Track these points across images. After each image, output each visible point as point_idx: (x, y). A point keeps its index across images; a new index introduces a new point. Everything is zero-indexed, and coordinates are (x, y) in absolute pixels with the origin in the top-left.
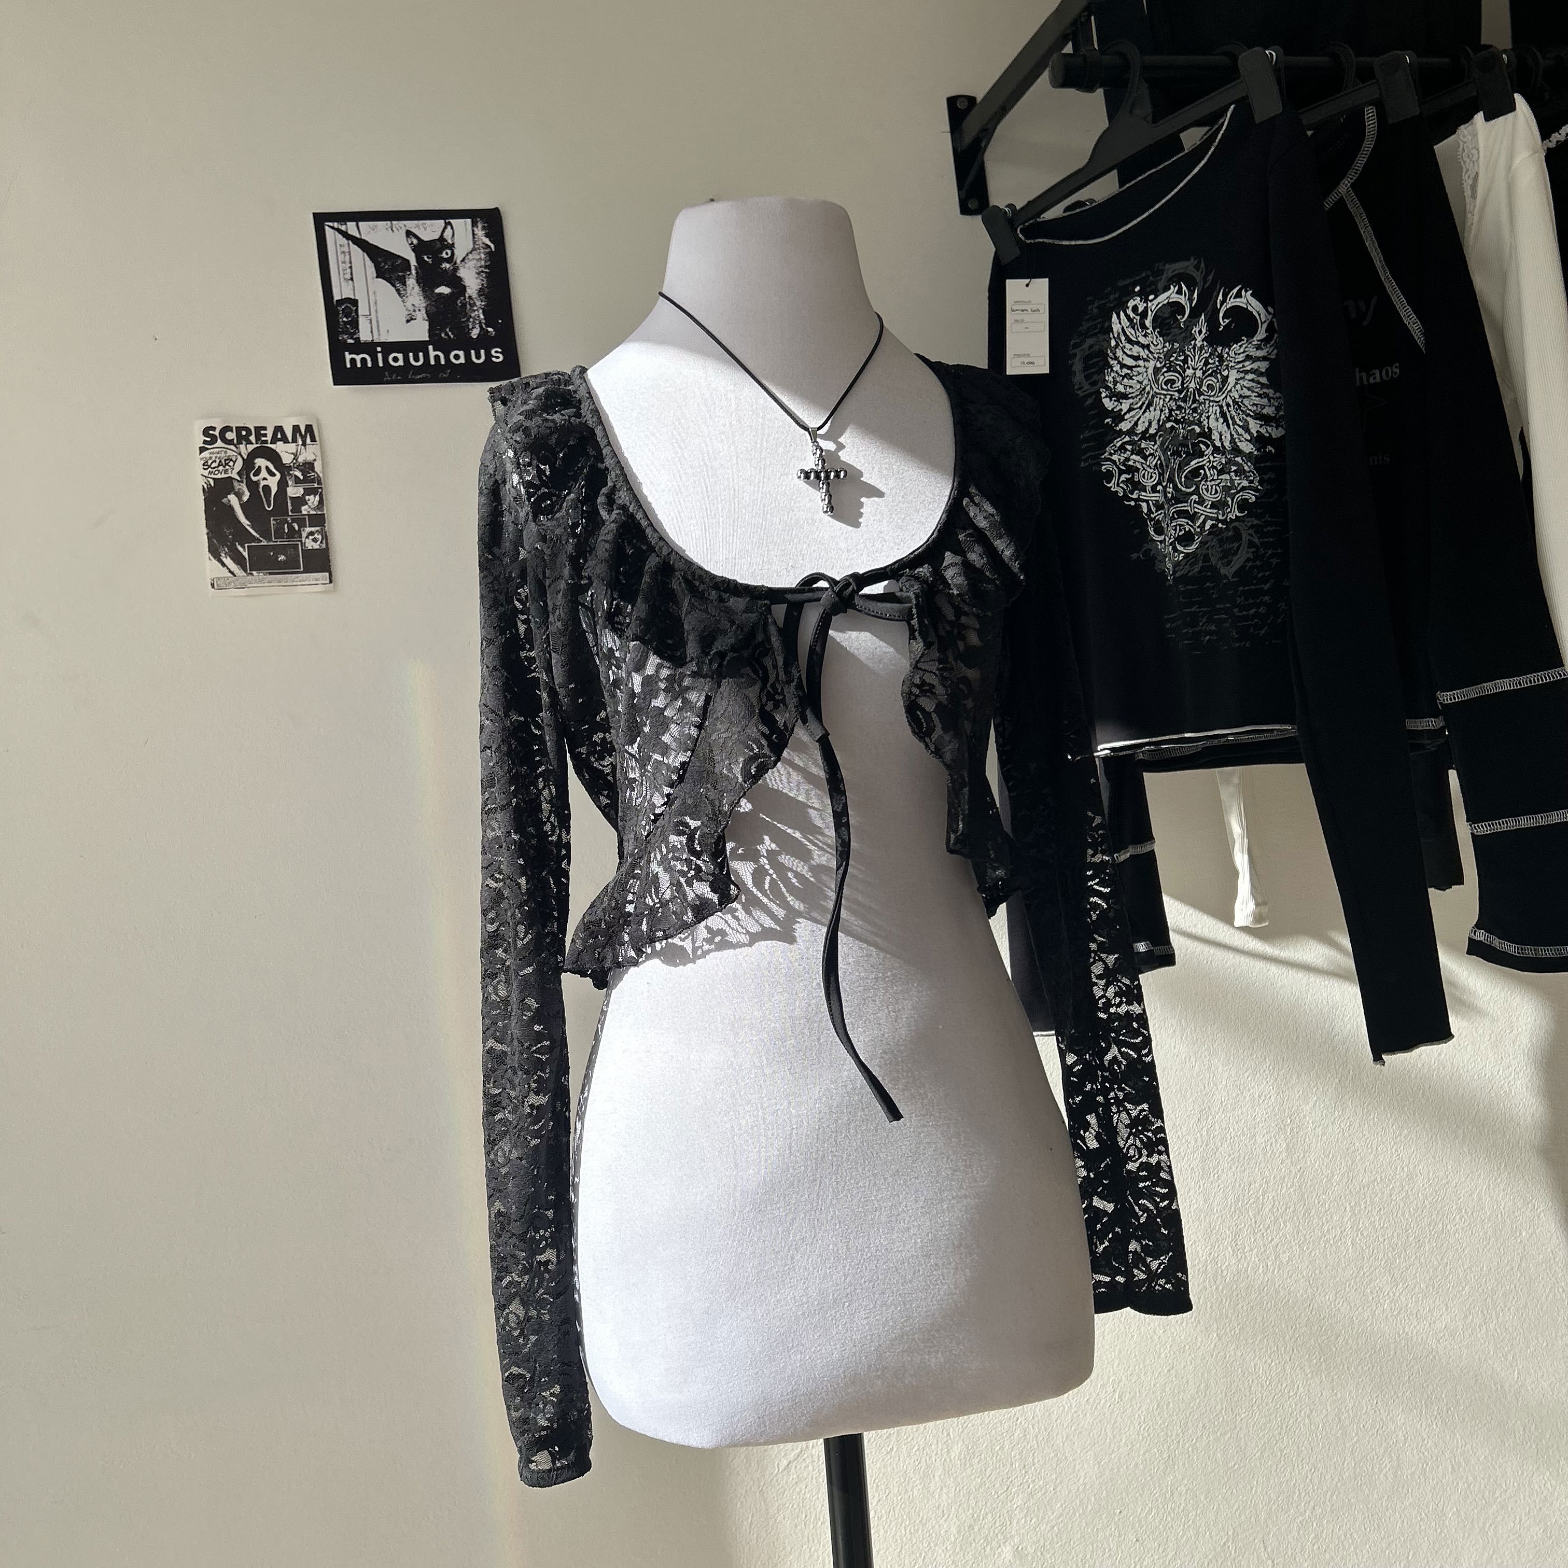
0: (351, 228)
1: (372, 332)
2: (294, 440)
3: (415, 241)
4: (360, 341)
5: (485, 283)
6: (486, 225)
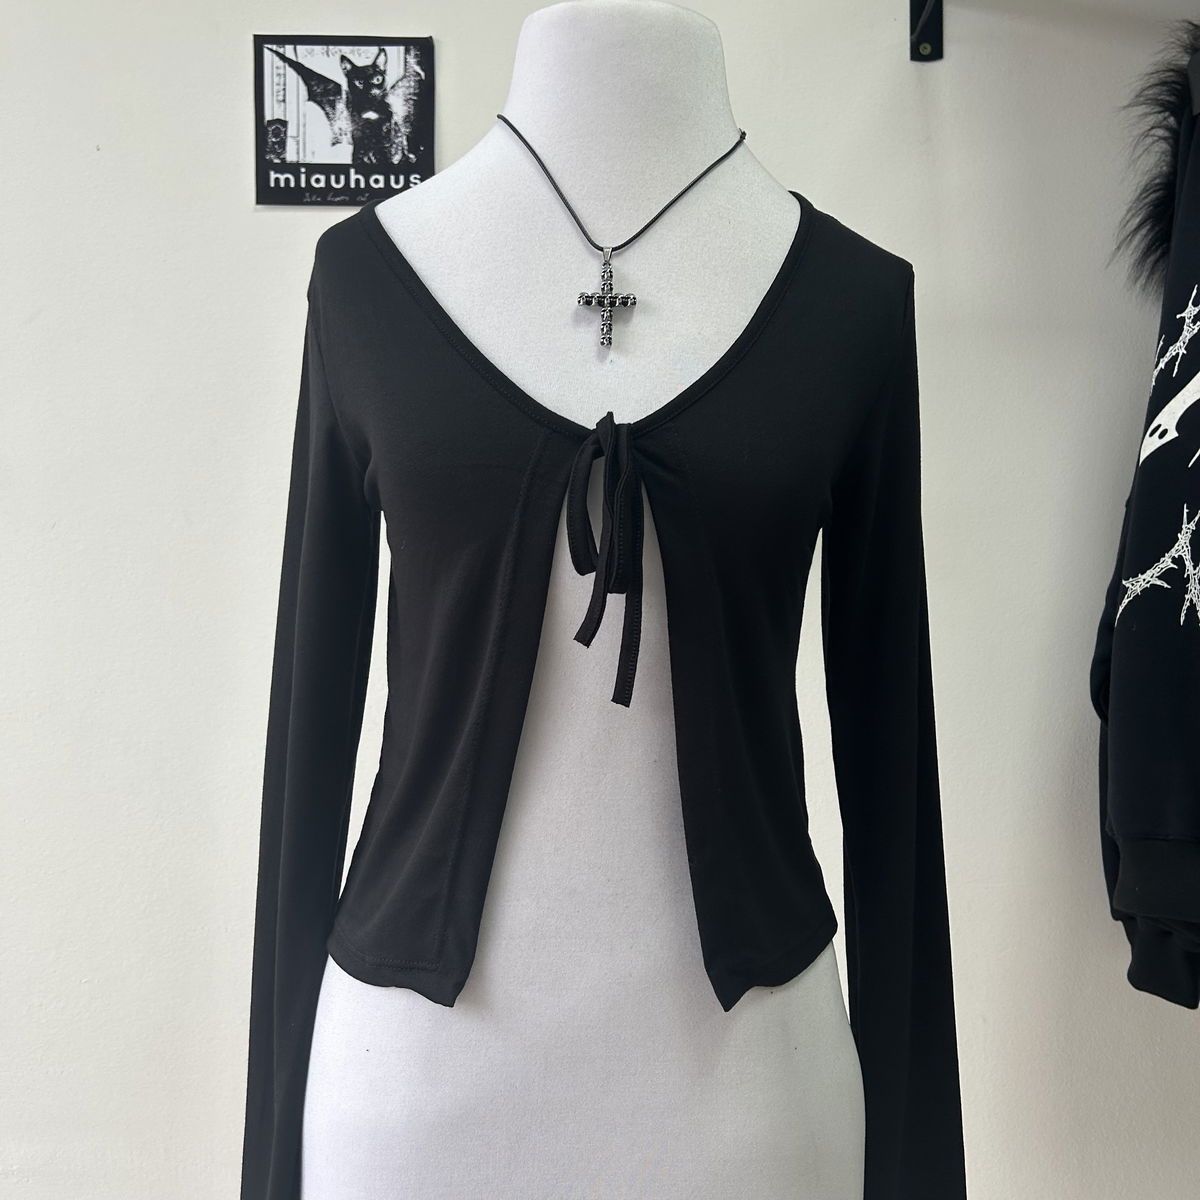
1: (298, 153)
3: (349, 67)
4: (285, 161)
5: (412, 110)
6: (419, 53)
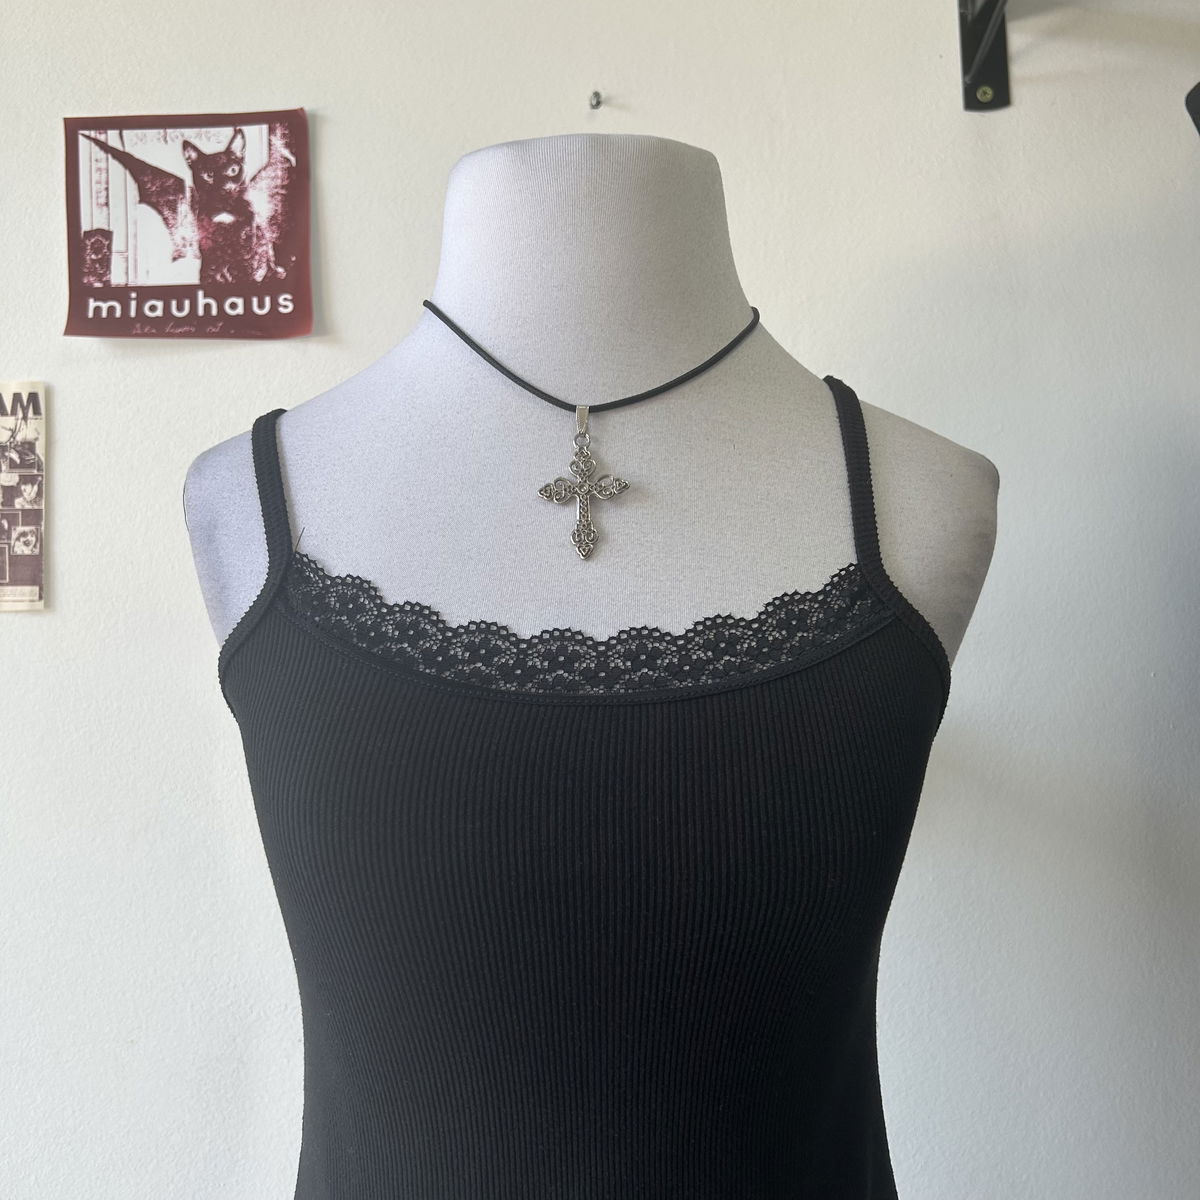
0: (112, 137)
2: (14, 412)
4: (110, 285)
5: (279, 208)
6: (287, 132)
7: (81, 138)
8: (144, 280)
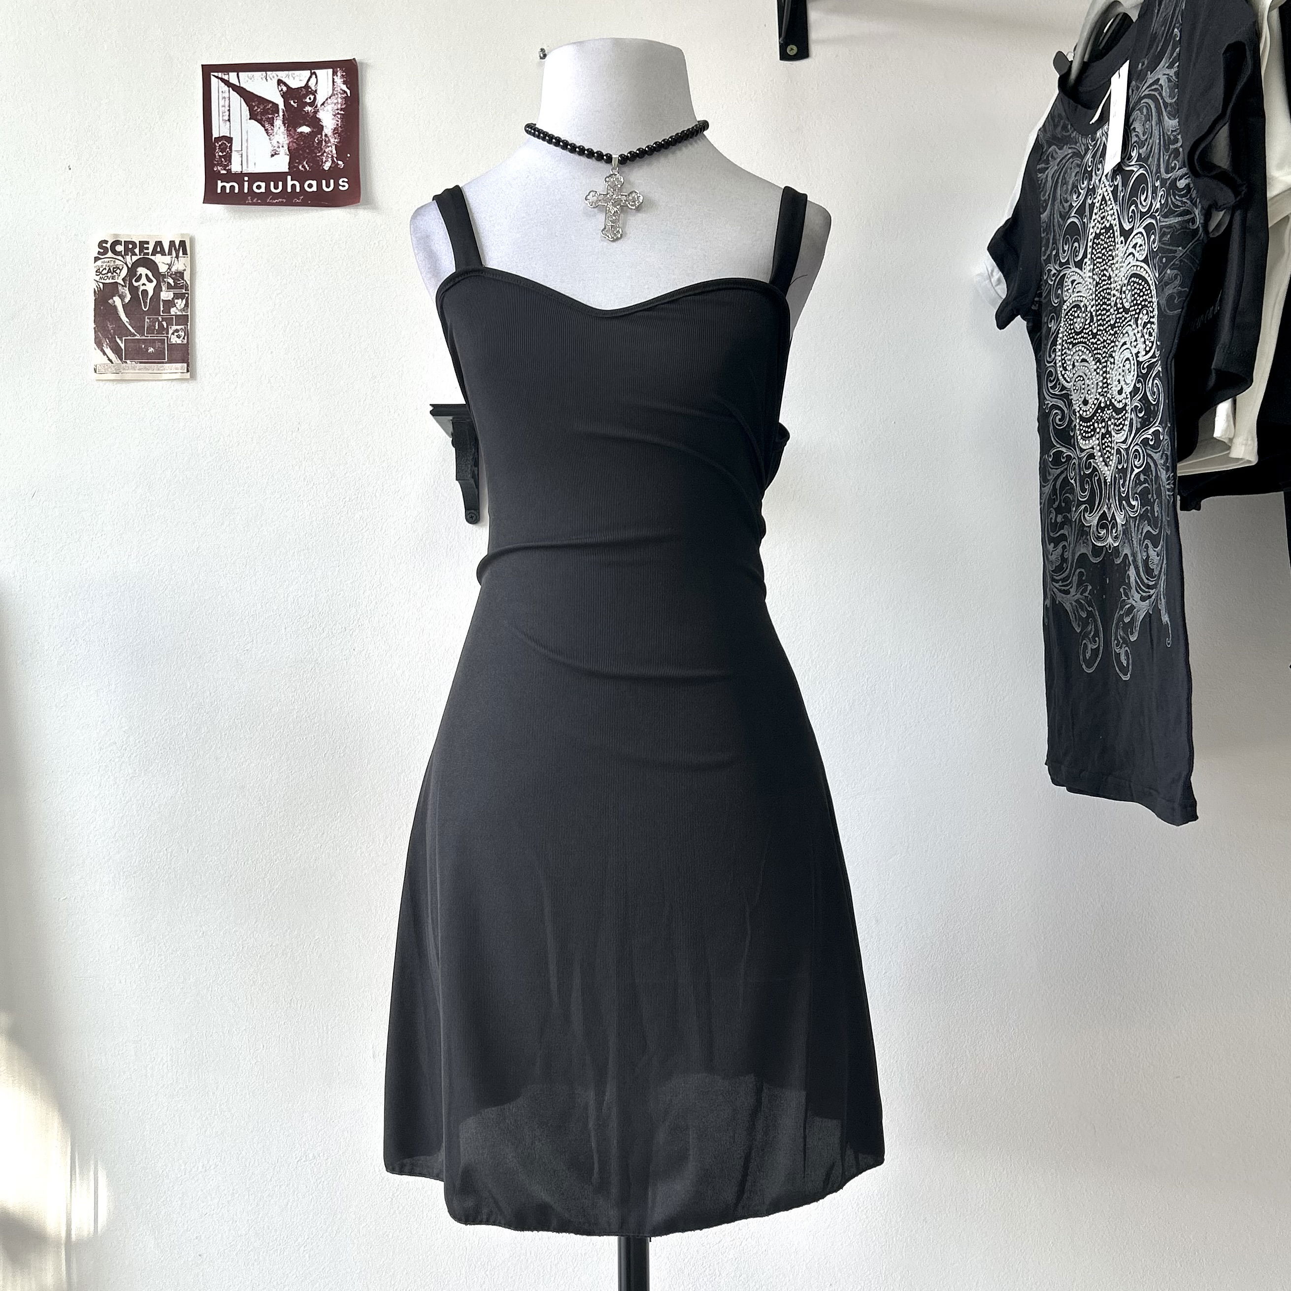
4: (231, 172)
5: (339, 123)
6: (344, 74)
7: (213, 78)
8: (252, 169)
